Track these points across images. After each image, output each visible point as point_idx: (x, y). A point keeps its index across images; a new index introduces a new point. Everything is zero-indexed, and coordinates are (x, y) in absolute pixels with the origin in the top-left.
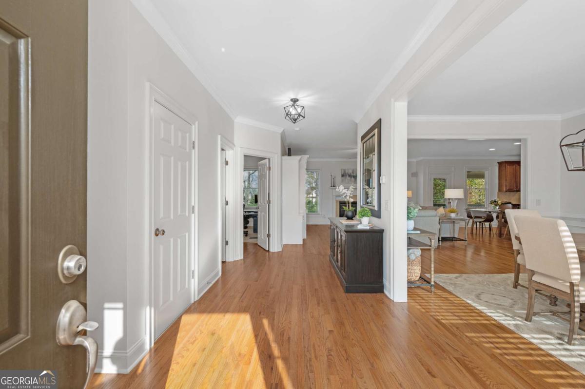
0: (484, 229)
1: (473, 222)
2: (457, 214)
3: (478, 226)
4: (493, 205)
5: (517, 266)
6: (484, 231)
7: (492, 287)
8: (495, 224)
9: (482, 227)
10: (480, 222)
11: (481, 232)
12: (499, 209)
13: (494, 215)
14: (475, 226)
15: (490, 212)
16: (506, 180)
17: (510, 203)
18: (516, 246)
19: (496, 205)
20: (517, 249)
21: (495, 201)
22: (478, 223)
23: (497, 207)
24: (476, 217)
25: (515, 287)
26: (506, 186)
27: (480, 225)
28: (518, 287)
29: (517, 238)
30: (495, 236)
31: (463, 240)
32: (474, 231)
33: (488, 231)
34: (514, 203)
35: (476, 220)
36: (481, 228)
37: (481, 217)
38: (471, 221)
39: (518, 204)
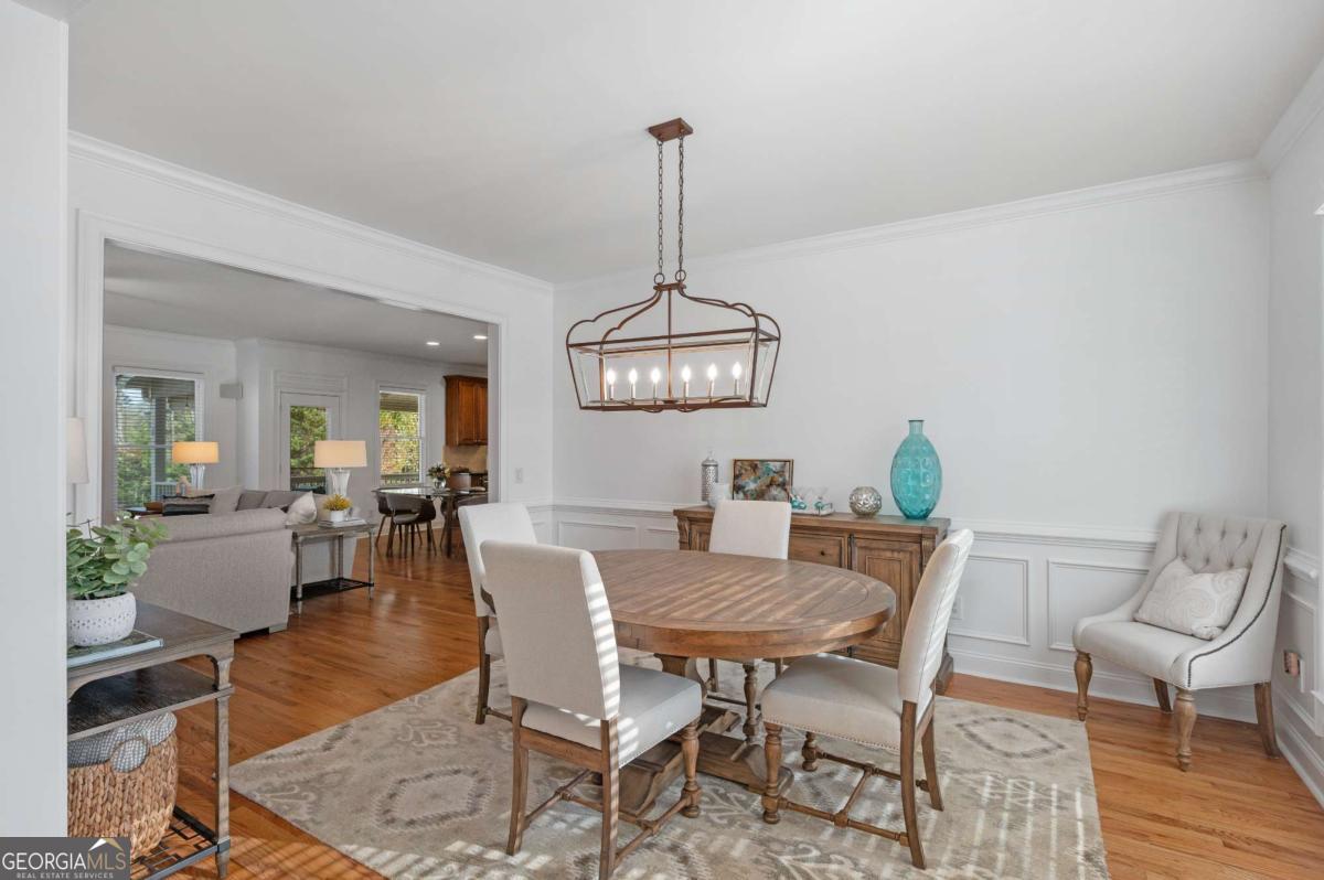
0: (416, 536)
1: (393, 525)
2: (350, 513)
3: (403, 531)
4: (435, 480)
5: (484, 658)
6: (417, 543)
7: (427, 742)
8: (438, 523)
9: (413, 533)
10: (407, 524)
11: (409, 549)
12: (446, 486)
13: (437, 503)
14: (397, 532)
15: (428, 497)
16: (460, 419)
17: (466, 471)
18: (481, 609)
19: (440, 479)
20: (483, 615)
21: (439, 470)
22: (403, 526)
23: (443, 484)
24: (399, 512)
25: (480, 720)
26: (460, 433)
27: (407, 530)
28: (487, 717)
29: (487, 598)
30: (439, 553)
31: (365, 584)
32: (396, 548)
33: (425, 541)
34: (475, 470)
35: (397, 519)
36: (410, 535)
37: (408, 512)
38: (388, 520)
39: (481, 471)
